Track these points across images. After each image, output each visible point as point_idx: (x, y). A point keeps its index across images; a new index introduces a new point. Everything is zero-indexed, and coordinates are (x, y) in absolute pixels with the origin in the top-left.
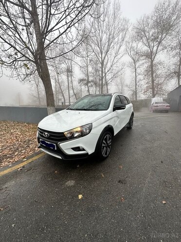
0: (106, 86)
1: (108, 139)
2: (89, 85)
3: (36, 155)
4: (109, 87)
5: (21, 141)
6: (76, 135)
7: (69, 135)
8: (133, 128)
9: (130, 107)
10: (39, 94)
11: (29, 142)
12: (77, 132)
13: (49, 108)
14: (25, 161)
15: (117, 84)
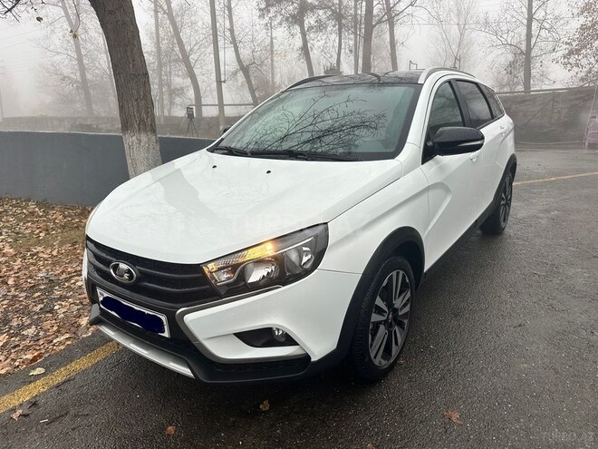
0: (386, 27)
1: (397, 286)
2: (310, 20)
3: (84, 353)
4: (400, 31)
5: (17, 286)
6: (256, 276)
7: (224, 277)
8: (511, 228)
9: (504, 136)
10: (82, 68)
11: (51, 292)
12: (260, 262)
13: (130, 140)
14: (38, 377)
15: (438, 19)
